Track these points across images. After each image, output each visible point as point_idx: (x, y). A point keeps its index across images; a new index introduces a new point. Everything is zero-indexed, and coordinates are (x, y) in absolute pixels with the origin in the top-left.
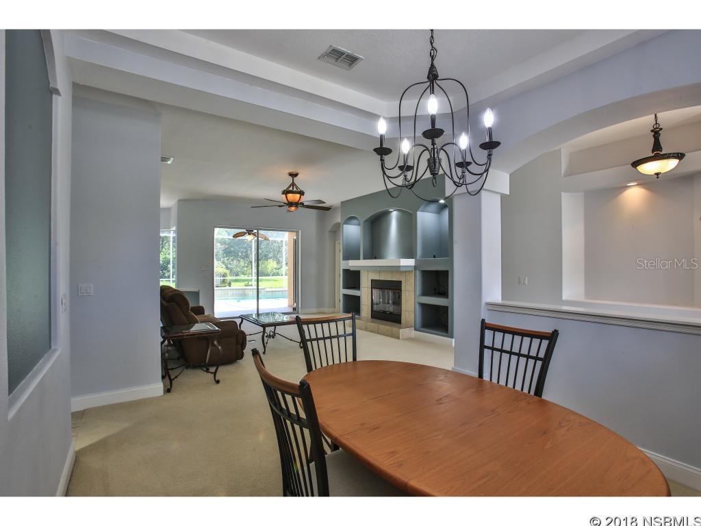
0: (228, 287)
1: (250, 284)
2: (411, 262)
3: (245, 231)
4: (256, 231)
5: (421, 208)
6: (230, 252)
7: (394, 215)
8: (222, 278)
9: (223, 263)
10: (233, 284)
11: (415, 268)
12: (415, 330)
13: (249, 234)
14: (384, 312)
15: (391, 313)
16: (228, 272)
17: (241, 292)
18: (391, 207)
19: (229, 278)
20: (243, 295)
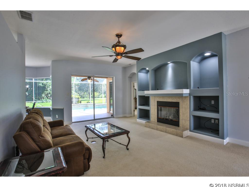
0: (80, 104)
1: (89, 102)
2: (186, 91)
3: (87, 78)
4: (93, 78)
5: (193, 59)
6: (81, 89)
7: (170, 66)
8: (77, 100)
9: (78, 93)
10: (82, 102)
11: (190, 94)
12: (190, 131)
13: (89, 79)
14: (166, 119)
15: (171, 120)
16: (79, 97)
17: (85, 105)
18: (169, 61)
19: (80, 99)
20: (86, 107)
